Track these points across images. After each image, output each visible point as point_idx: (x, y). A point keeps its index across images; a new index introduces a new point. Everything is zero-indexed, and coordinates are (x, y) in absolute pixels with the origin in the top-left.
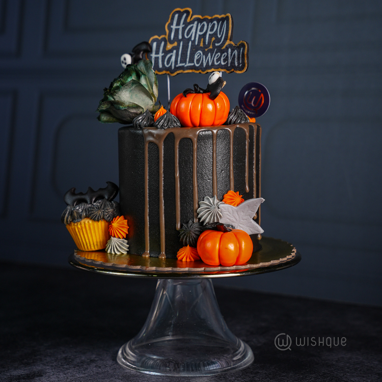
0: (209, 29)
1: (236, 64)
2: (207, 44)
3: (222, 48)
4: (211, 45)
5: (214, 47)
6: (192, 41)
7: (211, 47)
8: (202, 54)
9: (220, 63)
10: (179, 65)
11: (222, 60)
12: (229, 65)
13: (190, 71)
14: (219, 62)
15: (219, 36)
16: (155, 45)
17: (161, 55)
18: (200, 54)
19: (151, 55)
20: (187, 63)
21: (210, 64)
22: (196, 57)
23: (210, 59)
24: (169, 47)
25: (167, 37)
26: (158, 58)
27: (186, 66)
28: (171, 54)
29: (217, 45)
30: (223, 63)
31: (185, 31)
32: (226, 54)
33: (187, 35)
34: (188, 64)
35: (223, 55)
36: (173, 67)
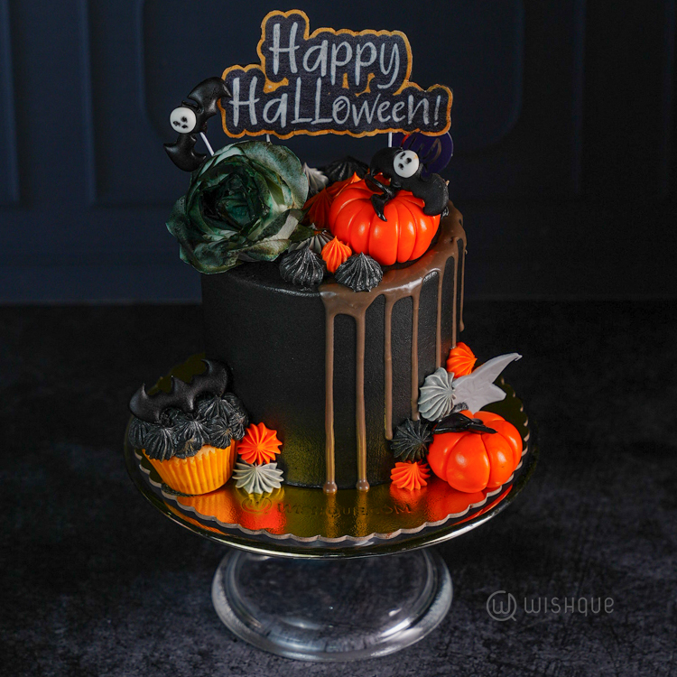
0: (358, 57)
1: (426, 121)
2: (358, 84)
3: (394, 94)
4: (368, 87)
5: (375, 90)
6: (322, 78)
7: (368, 90)
8: (348, 103)
9: (392, 118)
10: (297, 120)
11: (394, 113)
12: (410, 122)
13: (325, 132)
14: (389, 117)
15: (386, 73)
16: (236, 82)
17: (252, 101)
18: (345, 102)
19: (231, 102)
20: (317, 116)
21: (369, 120)
22: (336, 108)
23: (367, 111)
24: (271, 87)
25: (263, 69)
26: (248, 107)
27: (312, 123)
28: (278, 100)
29: (380, 87)
30: (396, 119)
31: (302, 57)
32: (403, 104)
33: (310, 67)
34: (318, 120)
35: (397, 105)
36: (283, 124)
